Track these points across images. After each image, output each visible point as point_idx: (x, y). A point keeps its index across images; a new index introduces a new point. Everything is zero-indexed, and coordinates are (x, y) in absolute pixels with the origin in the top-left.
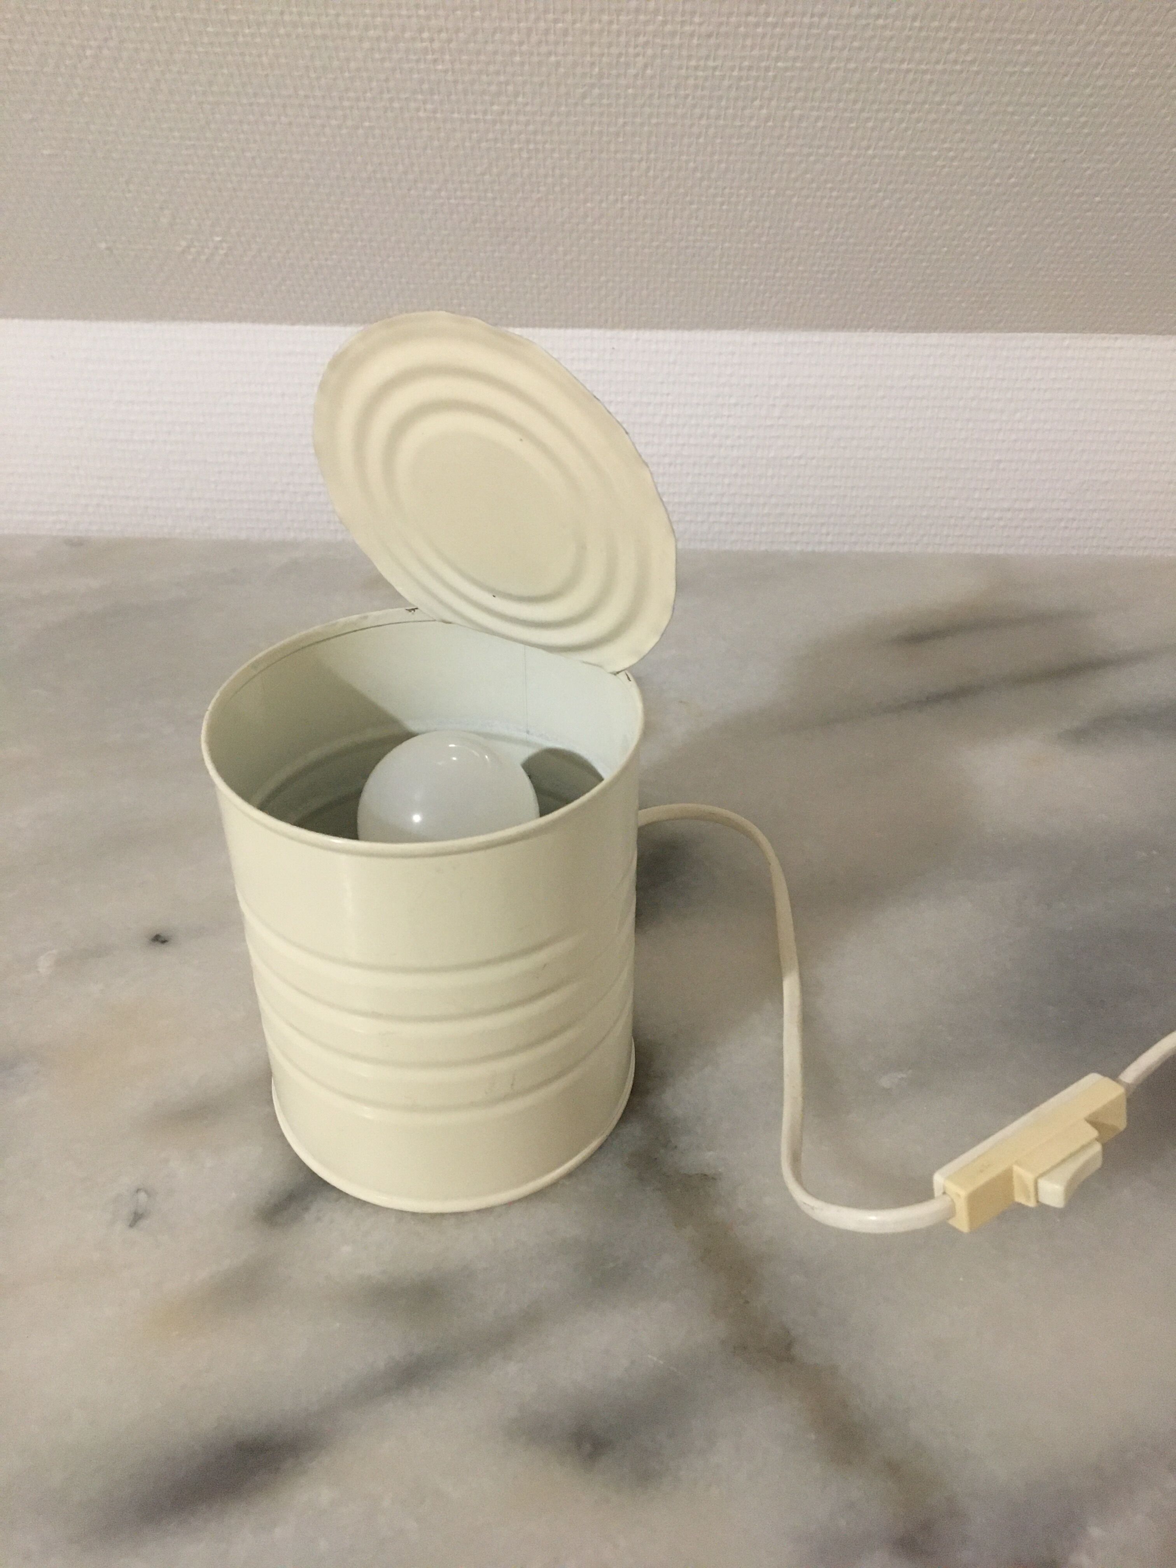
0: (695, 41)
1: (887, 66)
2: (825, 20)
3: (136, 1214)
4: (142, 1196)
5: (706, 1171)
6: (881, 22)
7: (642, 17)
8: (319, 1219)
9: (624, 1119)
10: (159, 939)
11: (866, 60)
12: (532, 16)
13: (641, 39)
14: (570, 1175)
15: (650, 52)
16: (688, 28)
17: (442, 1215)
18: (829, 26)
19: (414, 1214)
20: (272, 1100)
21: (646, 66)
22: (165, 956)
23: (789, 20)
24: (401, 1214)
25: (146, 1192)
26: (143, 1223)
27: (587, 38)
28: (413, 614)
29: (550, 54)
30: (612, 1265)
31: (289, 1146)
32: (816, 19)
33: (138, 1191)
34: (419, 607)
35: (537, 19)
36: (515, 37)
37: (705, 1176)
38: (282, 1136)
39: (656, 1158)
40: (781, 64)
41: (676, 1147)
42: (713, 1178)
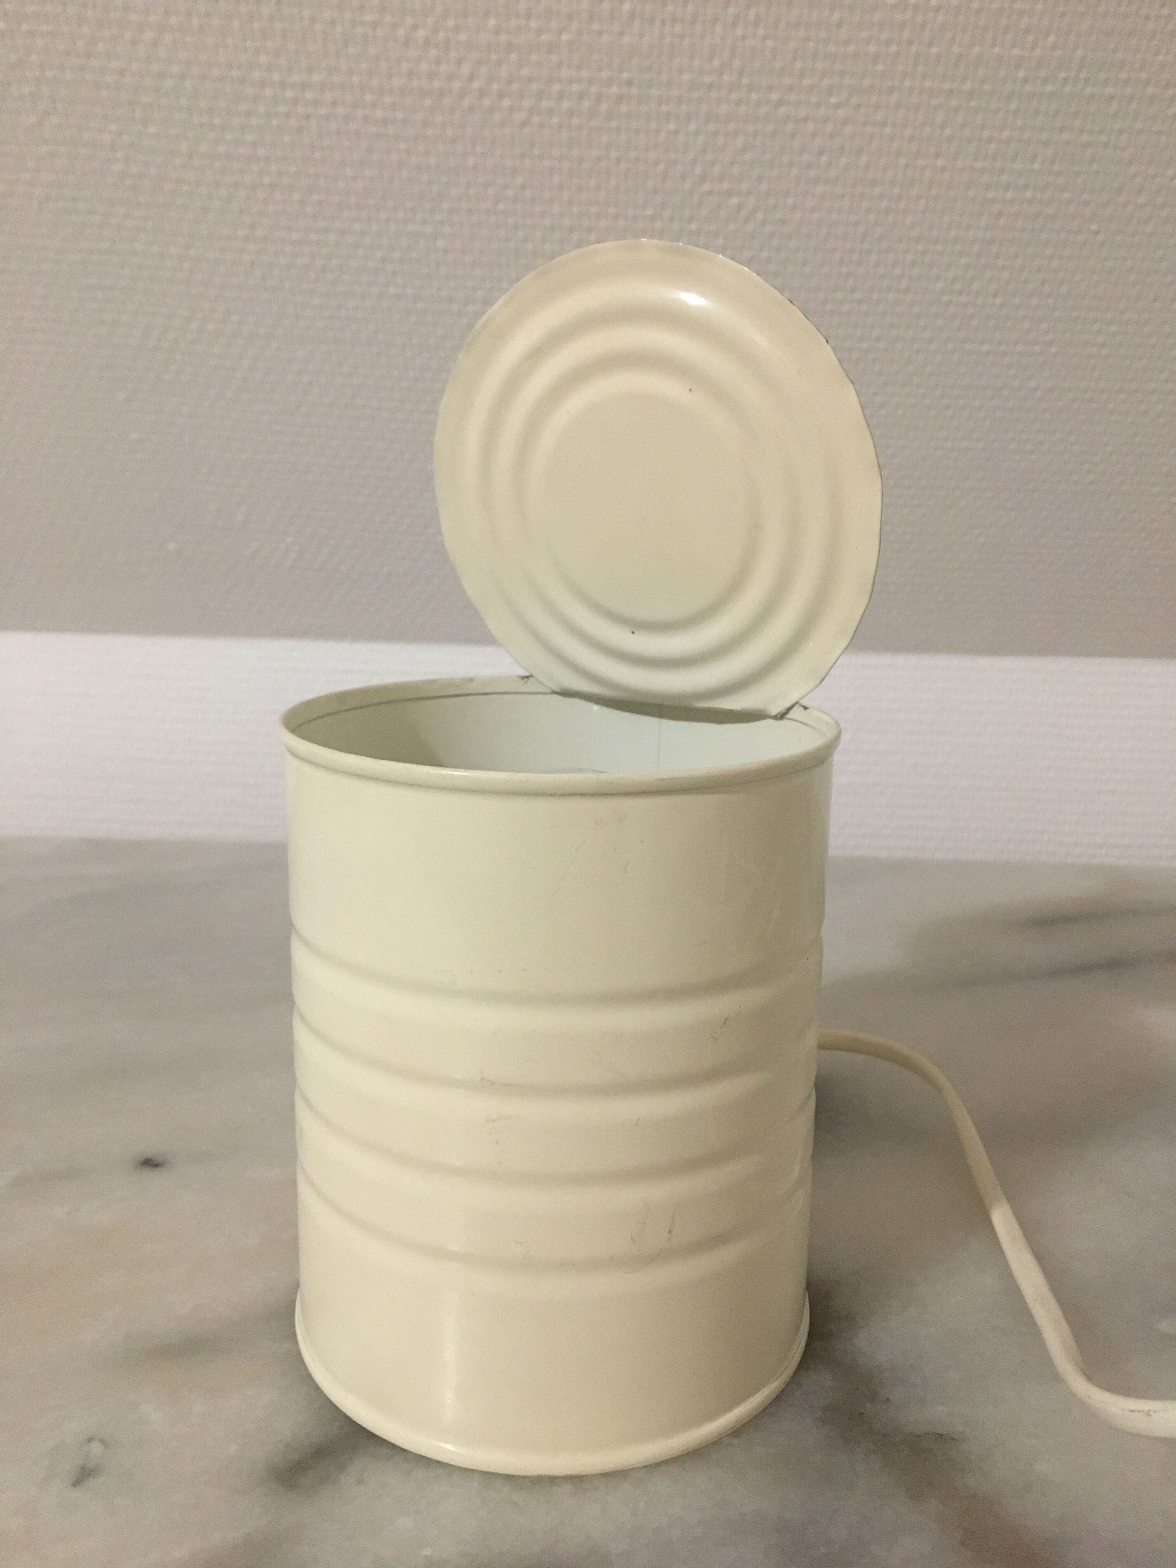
2: (910, 297)
3: (83, 1469)
4: (96, 1448)
5: (940, 1431)
6: (963, 298)
8: (360, 1482)
9: (804, 1364)
10: (150, 1163)
14: (737, 1431)
17: (552, 1480)
18: (912, 304)
19: (509, 1478)
20: (294, 1335)
22: (155, 1179)
23: (874, 296)
24: (489, 1477)
25: (102, 1441)
26: (92, 1483)
28: (526, 683)
30: (823, 1550)
31: (318, 1389)
32: (900, 296)
33: (90, 1440)
34: (535, 674)
37: (940, 1437)
38: (310, 1377)
39: (861, 1414)
40: (865, 345)
41: (888, 1400)
42: (953, 1439)
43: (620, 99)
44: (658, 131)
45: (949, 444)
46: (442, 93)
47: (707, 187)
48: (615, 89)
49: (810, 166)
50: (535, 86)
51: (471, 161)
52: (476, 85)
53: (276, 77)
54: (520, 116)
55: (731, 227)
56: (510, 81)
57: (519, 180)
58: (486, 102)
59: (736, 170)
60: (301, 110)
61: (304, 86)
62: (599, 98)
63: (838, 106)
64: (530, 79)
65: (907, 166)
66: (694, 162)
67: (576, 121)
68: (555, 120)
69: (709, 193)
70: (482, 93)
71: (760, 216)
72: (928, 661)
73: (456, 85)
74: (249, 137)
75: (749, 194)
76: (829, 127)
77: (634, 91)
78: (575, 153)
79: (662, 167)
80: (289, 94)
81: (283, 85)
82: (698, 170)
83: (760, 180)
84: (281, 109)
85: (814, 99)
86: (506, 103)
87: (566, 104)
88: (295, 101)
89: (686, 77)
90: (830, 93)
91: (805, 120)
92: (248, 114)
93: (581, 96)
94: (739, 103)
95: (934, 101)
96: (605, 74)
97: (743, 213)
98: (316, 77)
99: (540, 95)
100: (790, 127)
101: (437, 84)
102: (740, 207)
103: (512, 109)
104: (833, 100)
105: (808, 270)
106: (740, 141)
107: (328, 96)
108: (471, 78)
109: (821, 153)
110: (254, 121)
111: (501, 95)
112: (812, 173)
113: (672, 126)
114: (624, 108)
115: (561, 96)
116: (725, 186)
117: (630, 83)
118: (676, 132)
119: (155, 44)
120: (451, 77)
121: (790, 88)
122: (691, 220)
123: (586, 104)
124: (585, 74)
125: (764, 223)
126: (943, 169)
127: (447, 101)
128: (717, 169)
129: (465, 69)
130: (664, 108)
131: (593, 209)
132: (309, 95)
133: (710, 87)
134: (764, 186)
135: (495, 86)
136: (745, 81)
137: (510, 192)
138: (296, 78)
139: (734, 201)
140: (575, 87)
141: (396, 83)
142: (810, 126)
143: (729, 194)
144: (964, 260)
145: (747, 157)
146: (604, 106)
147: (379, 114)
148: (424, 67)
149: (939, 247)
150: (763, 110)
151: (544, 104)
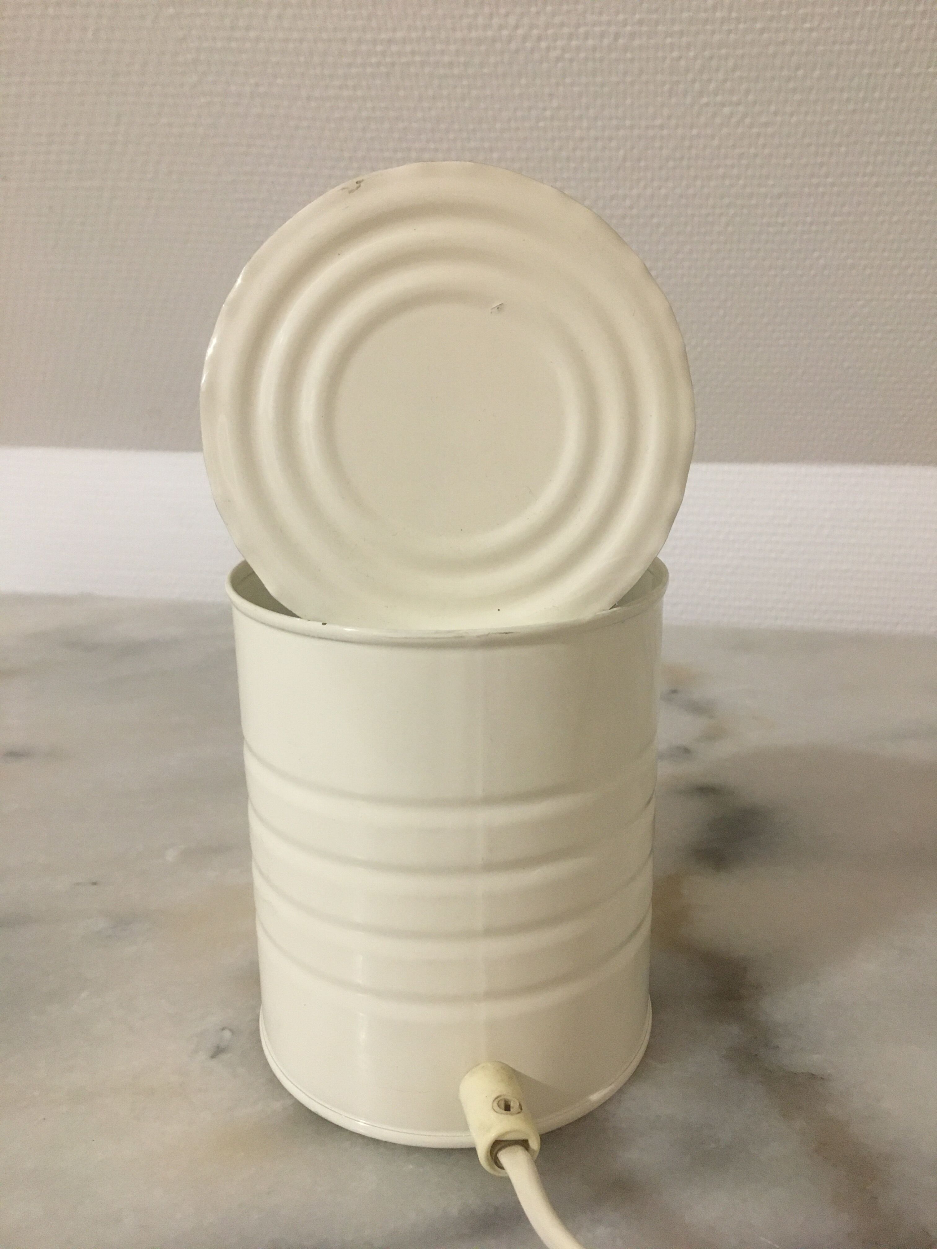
0: (768, 201)
1: (925, 218)
2: (874, 180)
3: (218, 1047)
4: (227, 1033)
5: (813, 1072)
6: (920, 179)
7: (727, 182)
11: (907, 213)
12: (642, 184)
13: (726, 201)
15: (732, 211)
16: (763, 190)
18: (877, 185)
21: (727, 225)
23: (845, 180)
25: (231, 1030)
27: (683, 201)
29: (653, 216)
32: (866, 179)
33: (223, 1029)
35: (645, 187)
36: (628, 202)
39: (756, 1055)
40: (837, 219)
41: (778, 1047)
42: (822, 1078)
43: (633, 35)
44: (664, 58)
45: (910, 296)
46: (494, 41)
47: (705, 100)
48: (629, 28)
49: (789, 79)
50: (566, 30)
51: (517, 91)
52: (520, 32)
53: (369, 36)
54: (553, 54)
55: (725, 131)
56: (547, 27)
57: (555, 104)
58: (528, 45)
59: (728, 85)
60: (388, 60)
61: (390, 41)
62: (617, 36)
63: (811, 30)
64: (562, 25)
65: (870, 75)
66: (694, 81)
67: (598, 55)
68: (582, 55)
69: (707, 105)
70: (525, 38)
71: (748, 121)
72: (894, 471)
73: (505, 33)
74: (350, 83)
75: (738, 104)
76: (804, 48)
77: (645, 29)
78: (599, 79)
79: (667, 87)
80: (379, 48)
81: (375, 42)
82: (697, 86)
83: (748, 92)
84: (374, 60)
85: (791, 26)
86: (543, 44)
87: (590, 42)
88: (384, 54)
89: (685, 15)
90: (804, 21)
91: (784, 43)
92: (350, 65)
93: (603, 35)
94: (730, 32)
95: (892, 22)
96: (621, 17)
97: (734, 120)
98: (399, 35)
99: (570, 37)
100: (771, 50)
101: (490, 33)
102: (731, 115)
103: (548, 49)
104: (807, 25)
105: (789, 161)
106: (731, 63)
107: (408, 48)
108: (516, 27)
109: (797, 68)
110: (354, 70)
111: (540, 39)
112: (791, 85)
113: (675, 54)
114: (636, 42)
115: (586, 36)
116: (719, 99)
117: (640, 23)
118: (680, 58)
119: (280, 17)
120: (501, 27)
121: (772, 18)
122: (692, 127)
123: (606, 42)
124: (605, 18)
125: (751, 126)
126: (901, 75)
127: (498, 46)
128: (712, 86)
129: (512, 20)
130: (669, 40)
131: (614, 122)
132: (394, 48)
133: (706, 21)
134: (751, 97)
135: (535, 32)
136: (734, 15)
137: (548, 113)
138: (384, 36)
139: (727, 110)
140: (597, 29)
141: (459, 35)
142: (788, 48)
143: (723, 105)
144: (920, 148)
145: (738, 74)
146: (621, 41)
147: (446, 59)
148: (480, 21)
149: (899, 139)
150: (749, 38)
151: (574, 43)
